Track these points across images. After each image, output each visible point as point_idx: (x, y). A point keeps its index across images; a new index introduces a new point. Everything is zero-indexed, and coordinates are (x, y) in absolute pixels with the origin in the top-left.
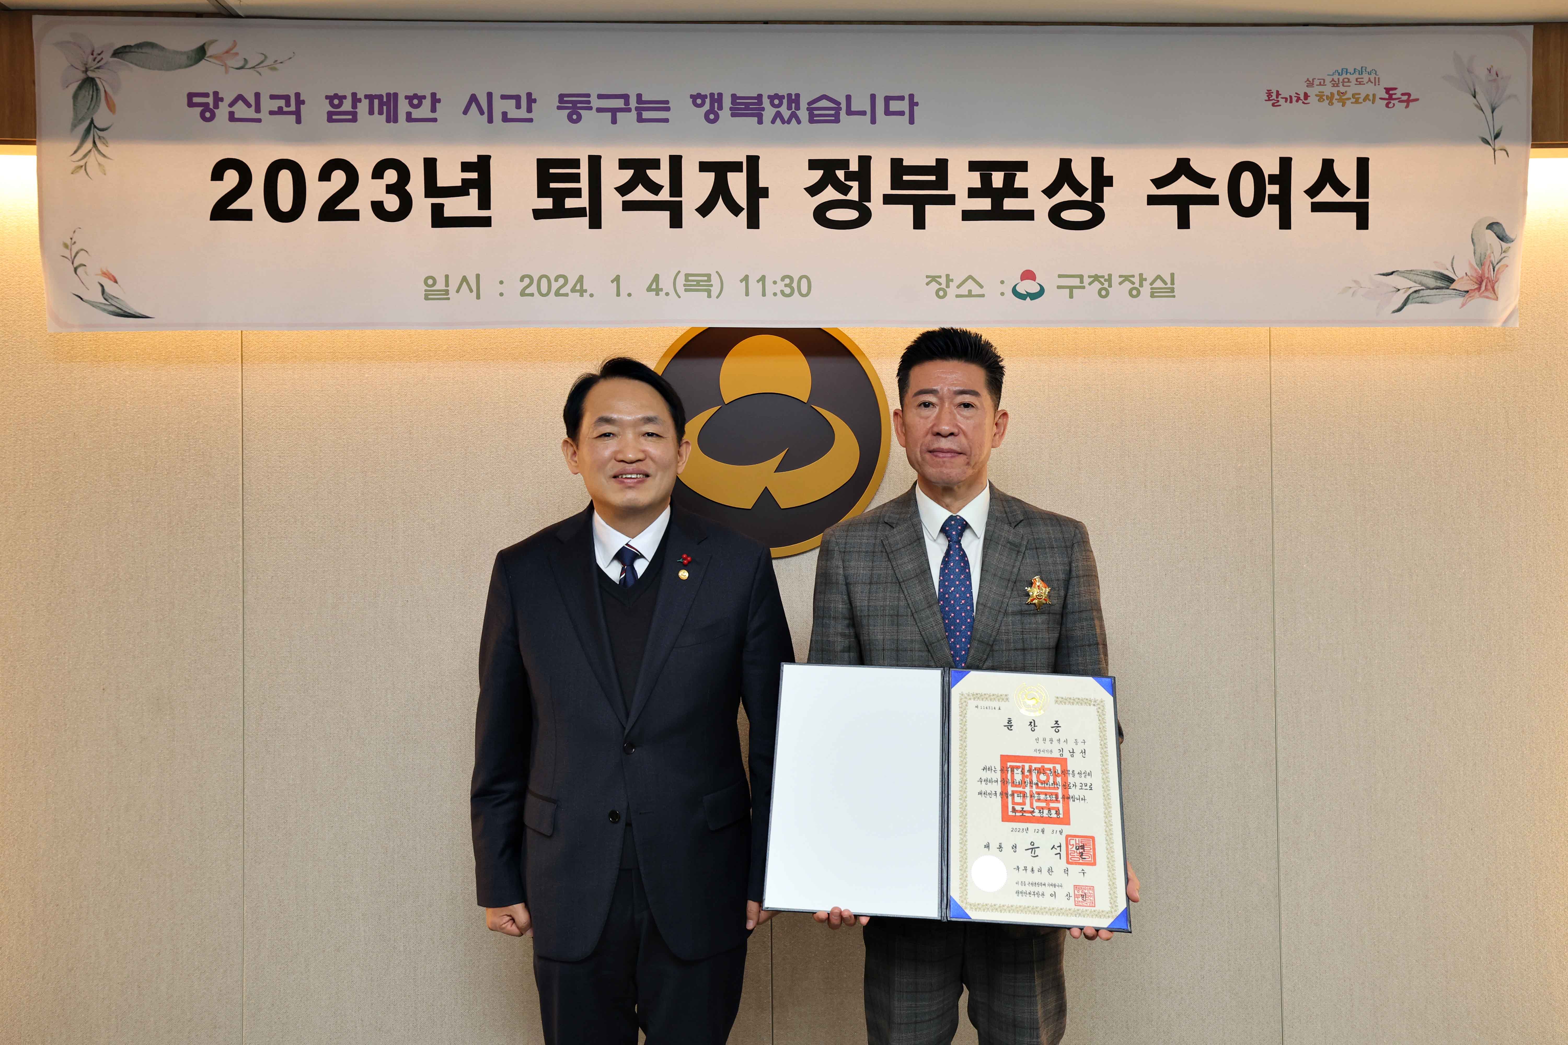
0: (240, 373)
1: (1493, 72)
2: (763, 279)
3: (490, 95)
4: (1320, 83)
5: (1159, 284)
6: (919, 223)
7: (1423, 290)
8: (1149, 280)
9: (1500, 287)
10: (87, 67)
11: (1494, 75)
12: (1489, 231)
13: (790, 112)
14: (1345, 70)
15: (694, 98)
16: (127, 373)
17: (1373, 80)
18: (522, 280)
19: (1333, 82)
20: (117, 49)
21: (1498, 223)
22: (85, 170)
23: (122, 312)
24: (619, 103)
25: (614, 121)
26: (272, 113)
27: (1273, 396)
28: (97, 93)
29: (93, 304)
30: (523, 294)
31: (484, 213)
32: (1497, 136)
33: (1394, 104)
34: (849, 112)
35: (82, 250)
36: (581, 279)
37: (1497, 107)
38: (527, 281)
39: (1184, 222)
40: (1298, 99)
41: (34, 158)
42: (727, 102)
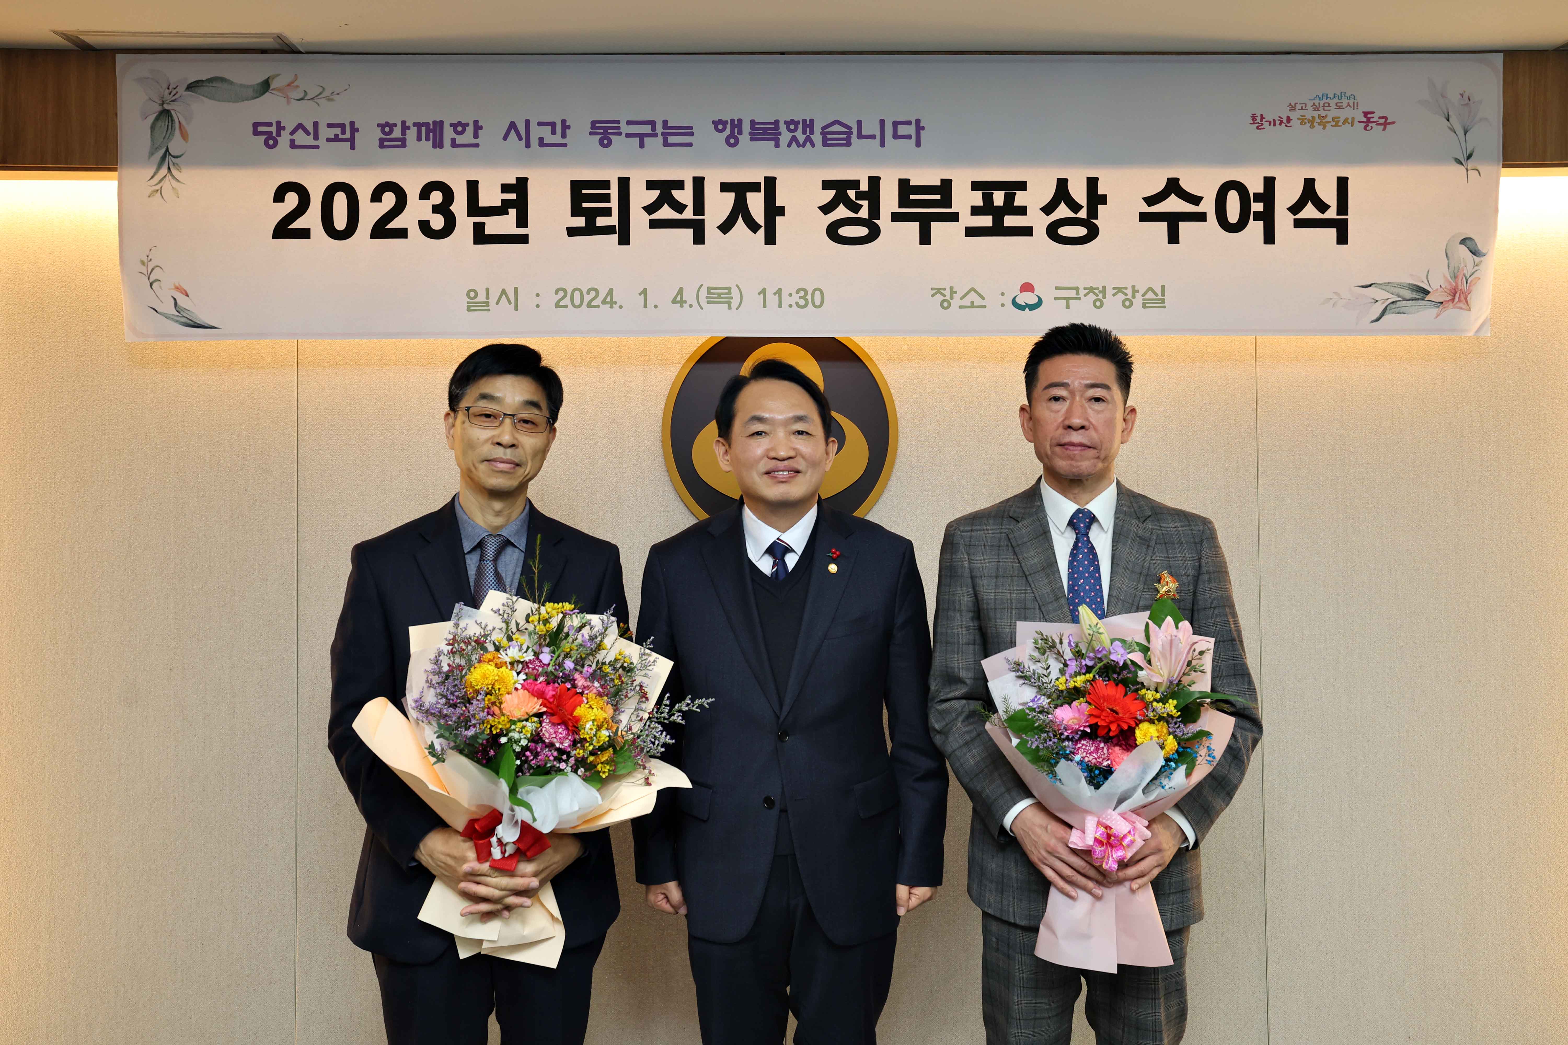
0: (296, 378)
1: (1466, 97)
2: (779, 292)
3: (527, 122)
4: (1302, 107)
5: (1150, 295)
6: (925, 239)
7: (1400, 301)
8: (1142, 292)
9: (1473, 298)
10: (164, 100)
11: (1467, 100)
12: (1462, 246)
13: (805, 136)
14: (1325, 95)
15: (716, 123)
16: (194, 378)
17: (1351, 104)
18: (556, 292)
19: (1314, 107)
20: (191, 83)
21: (1470, 238)
22: (161, 193)
23: (192, 323)
24: (647, 129)
25: (642, 145)
26: (329, 140)
27: (1259, 401)
28: (172, 124)
29: (167, 316)
30: (557, 306)
31: (522, 231)
32: (1469, 157)
33: (1372, 127)
34: (860, 136)
35: (157, 266)
36: (611, 292)
37: (1470, 129)
38: (561, 294)
39: (1173, 237)
40: (1281, 123)
41: (115, 183)
42: (746, 128)
